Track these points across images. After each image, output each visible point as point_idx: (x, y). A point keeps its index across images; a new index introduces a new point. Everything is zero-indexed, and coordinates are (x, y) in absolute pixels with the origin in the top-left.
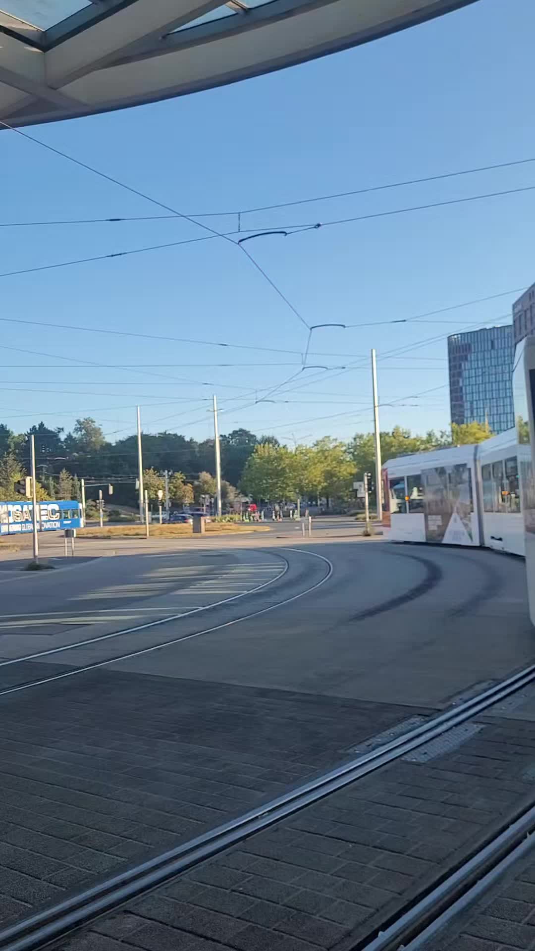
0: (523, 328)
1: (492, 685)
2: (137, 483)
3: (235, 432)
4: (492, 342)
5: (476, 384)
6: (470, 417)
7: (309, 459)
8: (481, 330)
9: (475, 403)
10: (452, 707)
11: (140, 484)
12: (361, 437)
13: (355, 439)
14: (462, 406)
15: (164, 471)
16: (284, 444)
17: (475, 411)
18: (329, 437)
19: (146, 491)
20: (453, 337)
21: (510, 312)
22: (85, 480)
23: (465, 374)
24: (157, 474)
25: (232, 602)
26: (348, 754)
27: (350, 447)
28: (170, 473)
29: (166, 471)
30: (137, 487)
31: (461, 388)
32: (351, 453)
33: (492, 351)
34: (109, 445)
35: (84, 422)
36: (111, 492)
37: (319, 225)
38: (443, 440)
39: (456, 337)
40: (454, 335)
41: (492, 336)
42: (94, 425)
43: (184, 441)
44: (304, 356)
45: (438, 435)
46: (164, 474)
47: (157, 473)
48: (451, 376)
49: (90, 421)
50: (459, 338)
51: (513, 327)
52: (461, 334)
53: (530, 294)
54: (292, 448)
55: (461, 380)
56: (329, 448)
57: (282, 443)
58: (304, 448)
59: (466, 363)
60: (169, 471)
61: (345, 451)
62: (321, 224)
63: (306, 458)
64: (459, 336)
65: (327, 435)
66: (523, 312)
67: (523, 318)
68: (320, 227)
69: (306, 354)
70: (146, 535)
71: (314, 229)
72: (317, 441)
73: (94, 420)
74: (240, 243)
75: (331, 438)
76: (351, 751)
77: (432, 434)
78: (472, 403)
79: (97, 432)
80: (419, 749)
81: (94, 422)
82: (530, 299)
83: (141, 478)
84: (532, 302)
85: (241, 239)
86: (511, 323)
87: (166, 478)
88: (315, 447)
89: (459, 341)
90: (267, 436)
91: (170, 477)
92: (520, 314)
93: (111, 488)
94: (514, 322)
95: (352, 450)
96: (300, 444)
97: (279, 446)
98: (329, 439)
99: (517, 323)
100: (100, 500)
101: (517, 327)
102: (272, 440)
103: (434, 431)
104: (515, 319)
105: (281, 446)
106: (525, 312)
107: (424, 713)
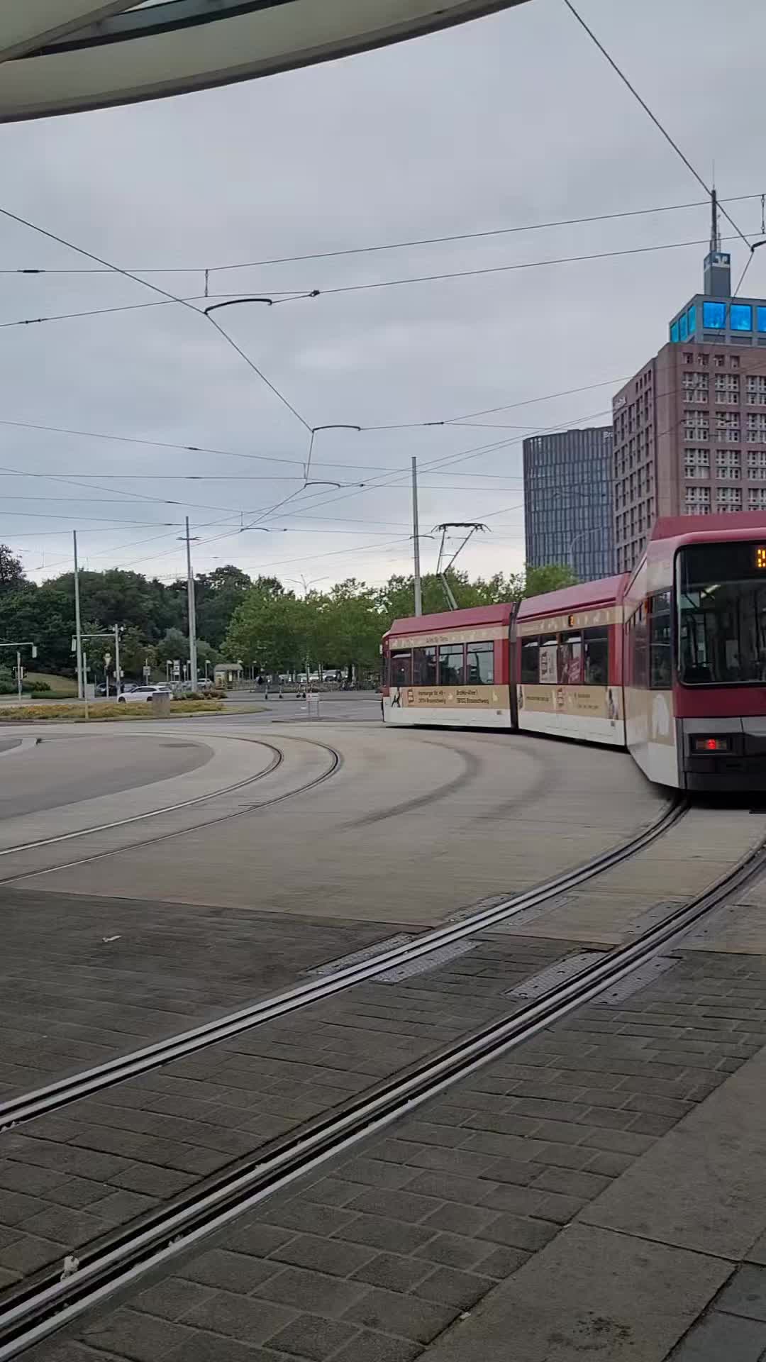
0: (626, 430)
1: (505, 899)
2: (73, 642)
3: (220, 571)
5: (561, 509)
6: (553, 555)
7: (325, 611)
8: (568, 431)
10: (449, 924)
11: (76, 646)
12: (400, 580)
13: (390, 583)
15: (113, 625)
16: (291, 589)
18: (354, 580)
19: (85, 654)
20: (531, 441)
21: (610, 408)
23: (547, 494)
27: (383, 594)
28: (122, 628)
29: (117, 626)
30: (73, 649)
32: (384, 602)
34: (33, 587)
36: (35, 655)
37: (316, 293)
38: (515, 586)
39: (535, 441)
40: (533, 438)
41: (585, 442)
42: (10, 557)
43: (145, 582)
44: (307, 466)
45: (507, 579)
46: (114, 630)
47: (103, 627)
50: (540, 443)
51: (613, 430)
52: (542, 437)
53: (637, 384)
54: (300, 595)
56: (354, 595)
57: (287, 587)
58: (319, 595)
60: (119, 627)
61: (376, 601)
62: (320, 291)
63: (321, 609)
64: (539, 439)
65: (351, 578)
66: (627, 408)
67: (626, 416)
68: (317, 296)
69: (309, 464)
70: (84, 717)
71: (309, 297)
72: (336, 586)
73: (10, 548)
74: (208, 312)
75: (356, 583)
77: (499, 578)
78: (555, 536)
79: (15, 566)
81: (10, 552)
82: (637, 391)
83: (78, 636)
84: (639, 395)
85: (207, 307)
86: (611, 424)
87: (116, 635)
88: (334, 594)
89: (540, 446)
90: (267, 578)
91: (121, 634)
92: (623, 410)
93: (35, 649)
94: (615, 422)
95: (385, 599)
96: (313, 589)
97: (282, 592)
98: (354, 584)
99: (619, 423)
100: (19, 667)
101: (619, 429)
102: (273, 583)
103: (503, 574)
104: (616, 417)
105: (285, 592)
106: (630, 408)
107: (416, 931)
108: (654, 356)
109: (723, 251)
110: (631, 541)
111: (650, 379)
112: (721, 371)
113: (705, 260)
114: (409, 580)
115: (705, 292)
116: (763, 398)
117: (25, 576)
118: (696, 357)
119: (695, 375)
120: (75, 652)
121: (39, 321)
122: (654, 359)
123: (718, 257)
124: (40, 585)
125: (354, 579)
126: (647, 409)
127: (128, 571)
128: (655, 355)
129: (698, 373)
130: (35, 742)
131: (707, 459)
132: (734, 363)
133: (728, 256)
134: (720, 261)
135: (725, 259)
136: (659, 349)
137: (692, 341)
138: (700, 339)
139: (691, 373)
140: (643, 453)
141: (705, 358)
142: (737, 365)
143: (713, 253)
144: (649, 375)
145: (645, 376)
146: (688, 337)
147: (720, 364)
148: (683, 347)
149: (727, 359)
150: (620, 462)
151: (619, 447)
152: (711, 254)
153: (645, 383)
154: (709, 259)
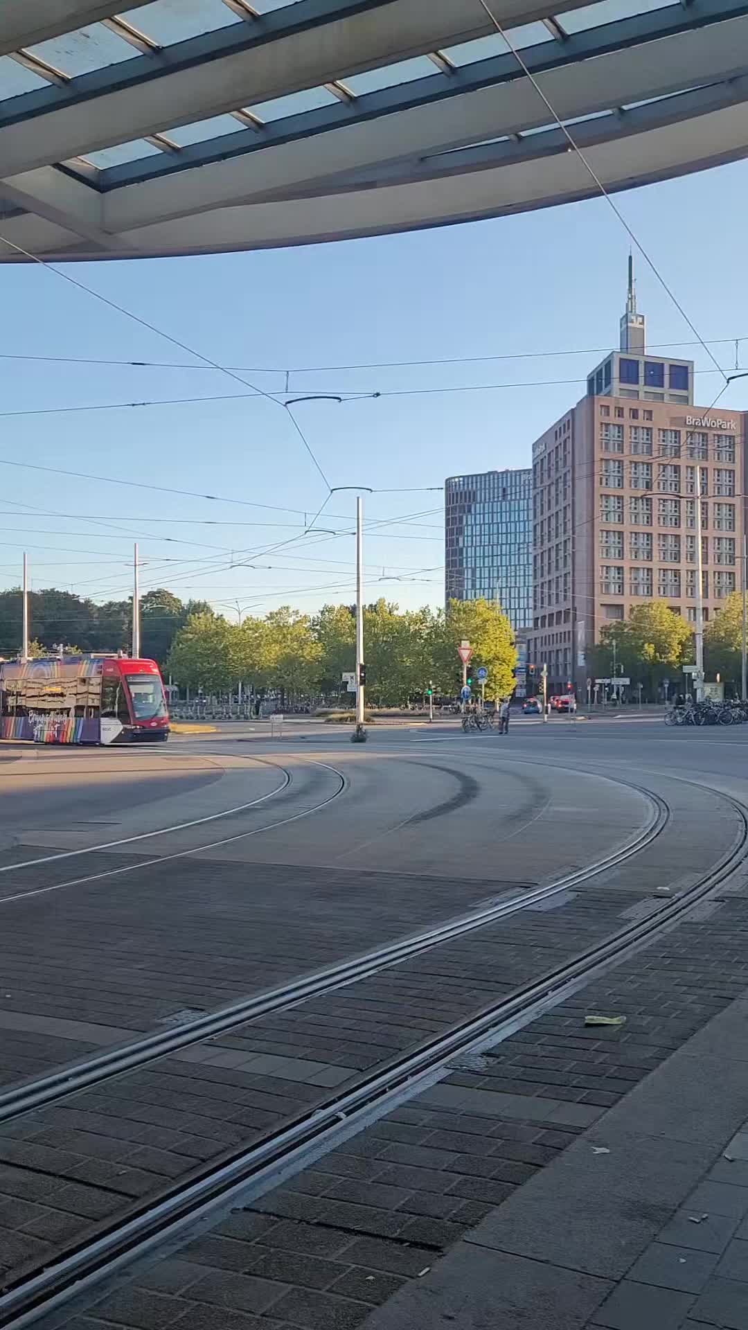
0: (546, 475)
3: (152, 594)
4: (504, 491)
5: (480, 546)
6: (472, 590)
7: (261, 636)
8: (490, 473)
9: (478, 570)
10: (549, 883)
12: (330, 610)
13: (322, 613)
14: (461, 573)
16: (221, 614)
17: (478, 581)
18: (287, 608)
20: (453, 480)
23: (467, 531)
24: (43, 649)
27: (316, 623)
31: (461, 550)
32: (317, 630)
33: (504, 503)
37: (378, 394)
39: (457, 480)
40: (454, 478)
41: (505, 484)
43: (79, 603)
45: (435, 613)
47: (43, 646)
48: (449, 533)
50: (461, 483)
51: (532, 473)
52: (463, 477)
53: (556, 432)
54: (232, 620)
55: (461, 539)
56: (288, 623)
57: (217, 611)
58: (254, 621)
59: (469, 517)
61: (307, 630)
63: (257, 634)
64: (461, 479)
65: (285, 605)
66: (546, 455)
67: (546, 461)
68: (377, 397)
71: (370, 397)
72: (271, 614)
74: (288, 405)
75: (291, 611)
77: (426, 611)
78: (474, 570)
82: (556, 439)
84: (558, 443)
85: (288, 400)
86: (530, 467)
88: (269, 621)
89: (462, 486)
90: (199, 603)
91: (65, 653)
92: (543, 456)
94: (535, 466)
95: (318, 627)
96: (249, 616)
97: (212, 615)
98: (288, 611)
99: (538, 468)
101: (538, 473)
102: (203, 607)
103: (429, 607)
104: (536, 462)
105: (215, 616)
106: (549, 454)
107: (528, 887)
108: (573, 407)
109: (638, 312)
110: (547, 580)
111: (569, 428)
112: (635, 423)
113: (621, 319)
114: (341, 610)
115: (621, 348)
116: (673, 450)
118: (612, 410)
119: (611, 426)
121: (144, 404)
122: (573, 410)
123: (634, 318)
126: (565, 456)
127: (63, 592)
129: (614, 425)
131: (620, 505)
132: (647, 416)
133: (643, 317)
134: (635, 321)
135: (640, 319)
136: (578, 401)
137: (609, 394)
138: (616, 393)
139: (607, 425)
140: (561, 497)
141: (620, 413)
142: (650, 419)
143: (629, 314)
144: (567, 424)
145: (564, 425)
146: (605, 391)
147: (634, 417)
148: (601, 400)
149: (641, 413)
150: (539, 504)
151: (538, 490)
152: (627, 314)
153: (564, 432)
154: (625, 319)
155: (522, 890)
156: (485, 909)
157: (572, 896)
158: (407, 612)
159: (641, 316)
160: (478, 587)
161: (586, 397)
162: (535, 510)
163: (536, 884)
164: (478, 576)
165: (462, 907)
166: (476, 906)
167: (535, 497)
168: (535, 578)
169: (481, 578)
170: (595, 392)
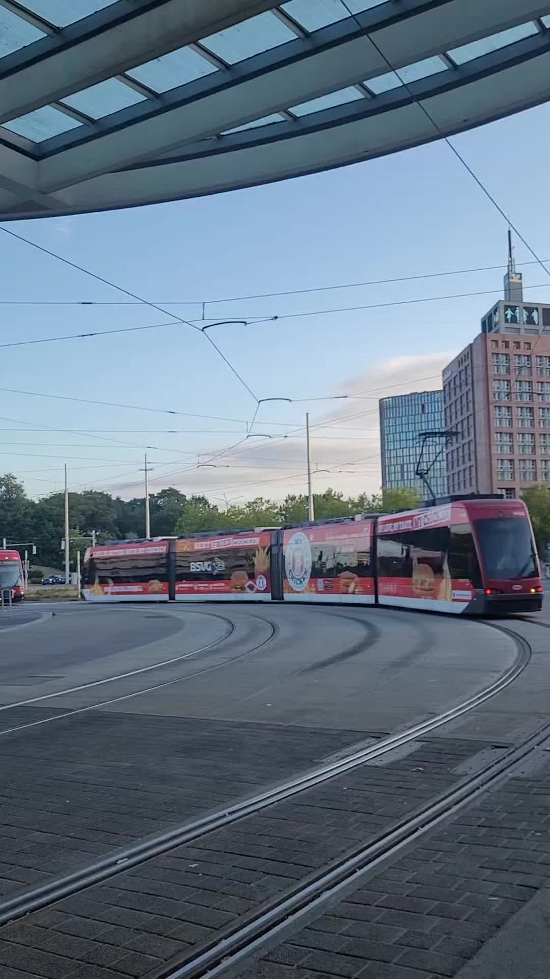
0: (453, 393)
2: (63, 543)
3: (164, 491)
4: (423, 406)
5: (406, 448)
6: (401, 480)
8: (412, 394)
9: (405, 466)
10: (399, 732)
11: (65, 545)
12: (293, 498)
13: (286, 501)
15: (91, 532)
16: (215, 505)
17: (406, 474)
19: (71, 551)
20: (384, 400)
22: (7, 539)
23: (397, 437)
24: (84, 534)
25: (191, 658)
26: (322, 763)
27: (282, 509)
28: (98, 533)
29: (94, 531)
30: (63, 548)
32: (283, 514)
33: (423, 416)
34: (32, 504)
35: (4, 478)
36: (34, 552)
37: (276, 318)
38: (375, 504)
39: (387, 400)
40: (385, 398)
41: (423, 401)
42: (15, 482)
43: (111, 500)
44: (250, 425)
45: (370, 498)
46: (92, 534)
47: (83, 532)
49: (11, 477)
50: (391, 401)
51: (443, 393)
52: (392, 397)
53: (459, 361)
54: (223, 509)
56: (262, 509)
57: (212, 503)
58: (237, 509)
60: (96, 532)
61: (277, 513)
63: (240, 518)
64: (391, 399)
65: (260, 496)
66: (453, 378)
67: (452, 383)
68: (277, 320)
69: (252, 423)
70: (77, 597)
72: (249, 503)
73: (15, 476)
74: (204, 330)
75: (263, 501)
76: (324, 760)
77: (364, 497)
78: (402, 466)
79: (19, 488)
80: (376, 758)
81: (16, 478)
82: (459, 366)
83: (67, 538)
84: (461, 369)
85: (205, 326)
86: (442, 388)
87: (94, 538)
88: (248, 509)
89: (391, 404)
90: (198, 497)
91: (97, 537)
92: (450, 379)
93: (34, 548)
94: (444, 387)
95: (284, 512)
96: (232, 505)
97: (209, 507)
98: (261, 501)
99: (447, 388)
100: (26, 561)
101: (447, 392)
102: (202, 500)
103: (366, 494)
104: (445, 383)
105: (211, 507)
106: (455, 378)
107: (379, 736)
109: (517, 271)
110: (457, 471)
111: (468, 358)
112: (518, 352)
113: (505, 277)
114: (299, 499)
115: (505, 298)
116: (548, 372)
117: (25, 495)
118: (500, 343)
119: (500, 355)
120: (64, 550)
121: (92, 335)
122: (471, 345)
123: (514, 275)
124: (37, 502)
125: (262, 498)
126: (466, 379)
127: (99, 492)
128: (472, 342)
129: (502, 354)
130: (51, 615)
131: (510, 413)
132: (527, 346)
133: (521, 274)
134: (515, 277)
135: (519, 276)
136: (475, 337)
137: (497, 332)
138: (502, 331)
139: (497, 354)
140: (465, 409)
141: (507, 344)
142: (529, 349)
143: (510, 273)
144: (467, 355)
145: (465, 356)
146: (494, 330)
147: (517, 348)
148: (491, 335)
149: (522, 344)
150: (448, 415)
151: (448, 404)
152: (508, 274)
153: (465, 360)
154: (507, 277)
155: (373, 741)
156: (331, 763)
157: (418, 745)
158: (350, 499)
159: (518, 274)
160: (406, 478)
161: (480, 334)
162: (446, 419)
163: (388, 734)
164: (405, 470)
165: (309, 761)
166: (322, 761)
167: (445, 409)
168: (447, 471)
169: (408, 472)
170: (487, 331)
